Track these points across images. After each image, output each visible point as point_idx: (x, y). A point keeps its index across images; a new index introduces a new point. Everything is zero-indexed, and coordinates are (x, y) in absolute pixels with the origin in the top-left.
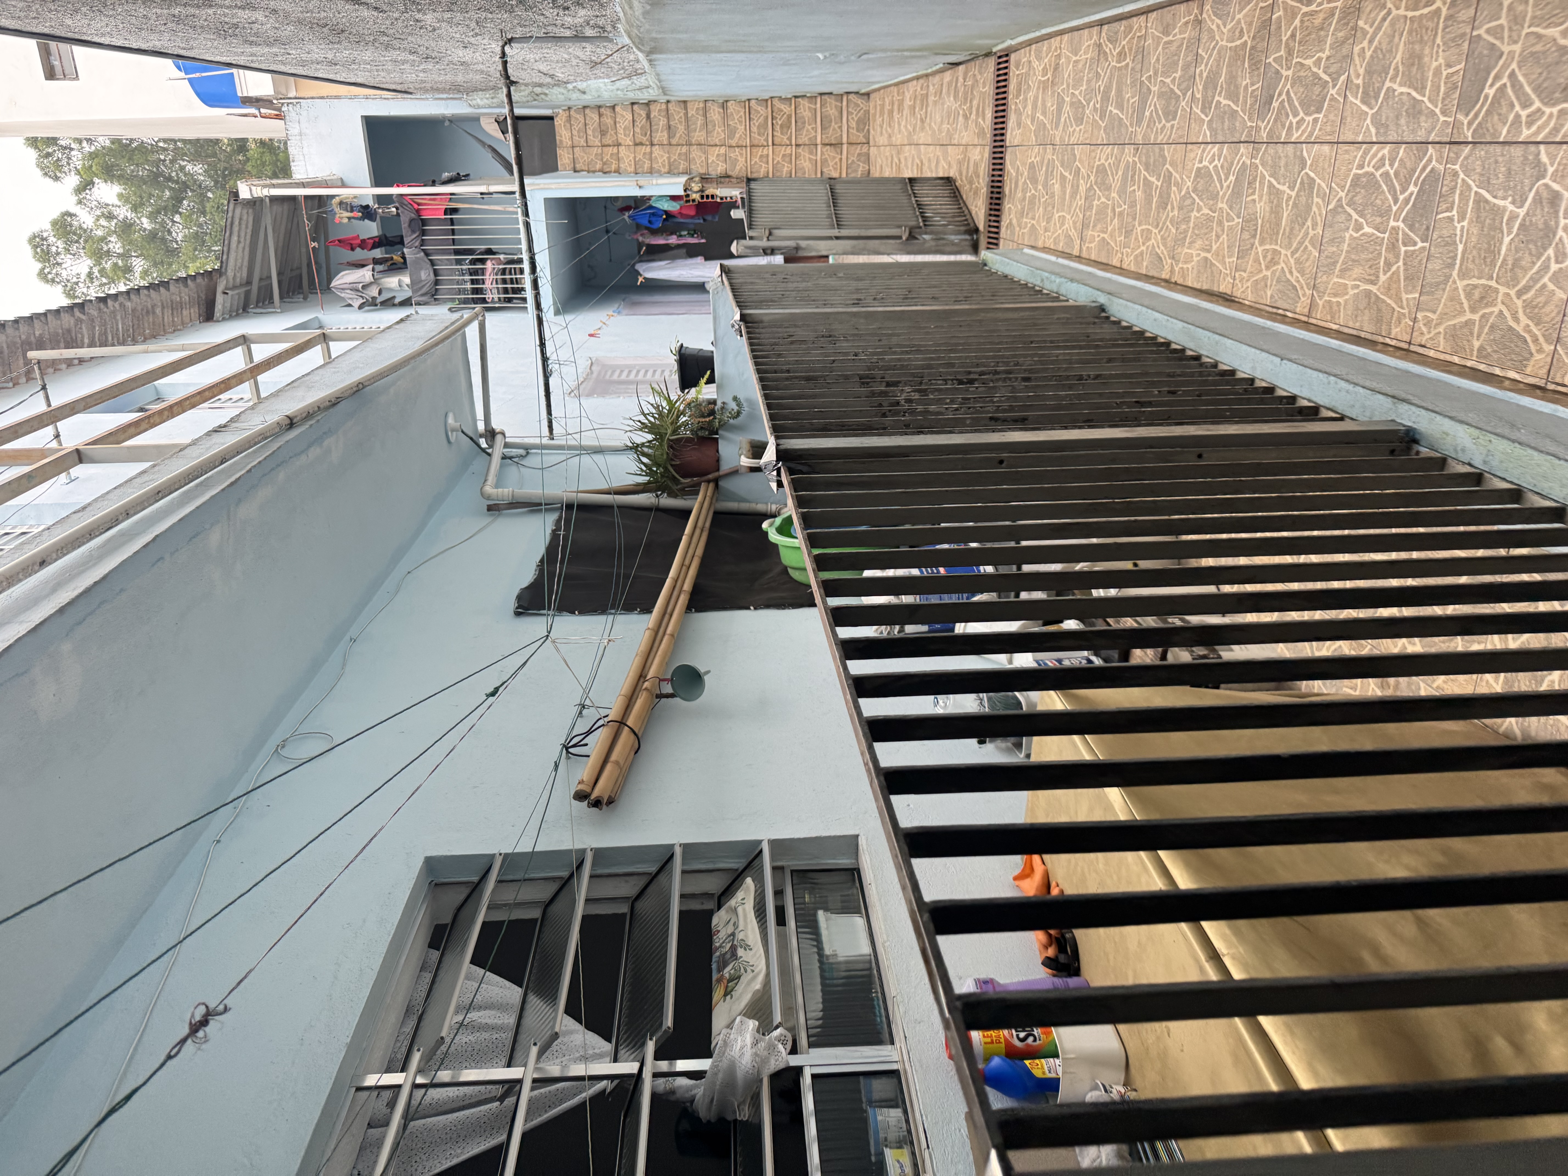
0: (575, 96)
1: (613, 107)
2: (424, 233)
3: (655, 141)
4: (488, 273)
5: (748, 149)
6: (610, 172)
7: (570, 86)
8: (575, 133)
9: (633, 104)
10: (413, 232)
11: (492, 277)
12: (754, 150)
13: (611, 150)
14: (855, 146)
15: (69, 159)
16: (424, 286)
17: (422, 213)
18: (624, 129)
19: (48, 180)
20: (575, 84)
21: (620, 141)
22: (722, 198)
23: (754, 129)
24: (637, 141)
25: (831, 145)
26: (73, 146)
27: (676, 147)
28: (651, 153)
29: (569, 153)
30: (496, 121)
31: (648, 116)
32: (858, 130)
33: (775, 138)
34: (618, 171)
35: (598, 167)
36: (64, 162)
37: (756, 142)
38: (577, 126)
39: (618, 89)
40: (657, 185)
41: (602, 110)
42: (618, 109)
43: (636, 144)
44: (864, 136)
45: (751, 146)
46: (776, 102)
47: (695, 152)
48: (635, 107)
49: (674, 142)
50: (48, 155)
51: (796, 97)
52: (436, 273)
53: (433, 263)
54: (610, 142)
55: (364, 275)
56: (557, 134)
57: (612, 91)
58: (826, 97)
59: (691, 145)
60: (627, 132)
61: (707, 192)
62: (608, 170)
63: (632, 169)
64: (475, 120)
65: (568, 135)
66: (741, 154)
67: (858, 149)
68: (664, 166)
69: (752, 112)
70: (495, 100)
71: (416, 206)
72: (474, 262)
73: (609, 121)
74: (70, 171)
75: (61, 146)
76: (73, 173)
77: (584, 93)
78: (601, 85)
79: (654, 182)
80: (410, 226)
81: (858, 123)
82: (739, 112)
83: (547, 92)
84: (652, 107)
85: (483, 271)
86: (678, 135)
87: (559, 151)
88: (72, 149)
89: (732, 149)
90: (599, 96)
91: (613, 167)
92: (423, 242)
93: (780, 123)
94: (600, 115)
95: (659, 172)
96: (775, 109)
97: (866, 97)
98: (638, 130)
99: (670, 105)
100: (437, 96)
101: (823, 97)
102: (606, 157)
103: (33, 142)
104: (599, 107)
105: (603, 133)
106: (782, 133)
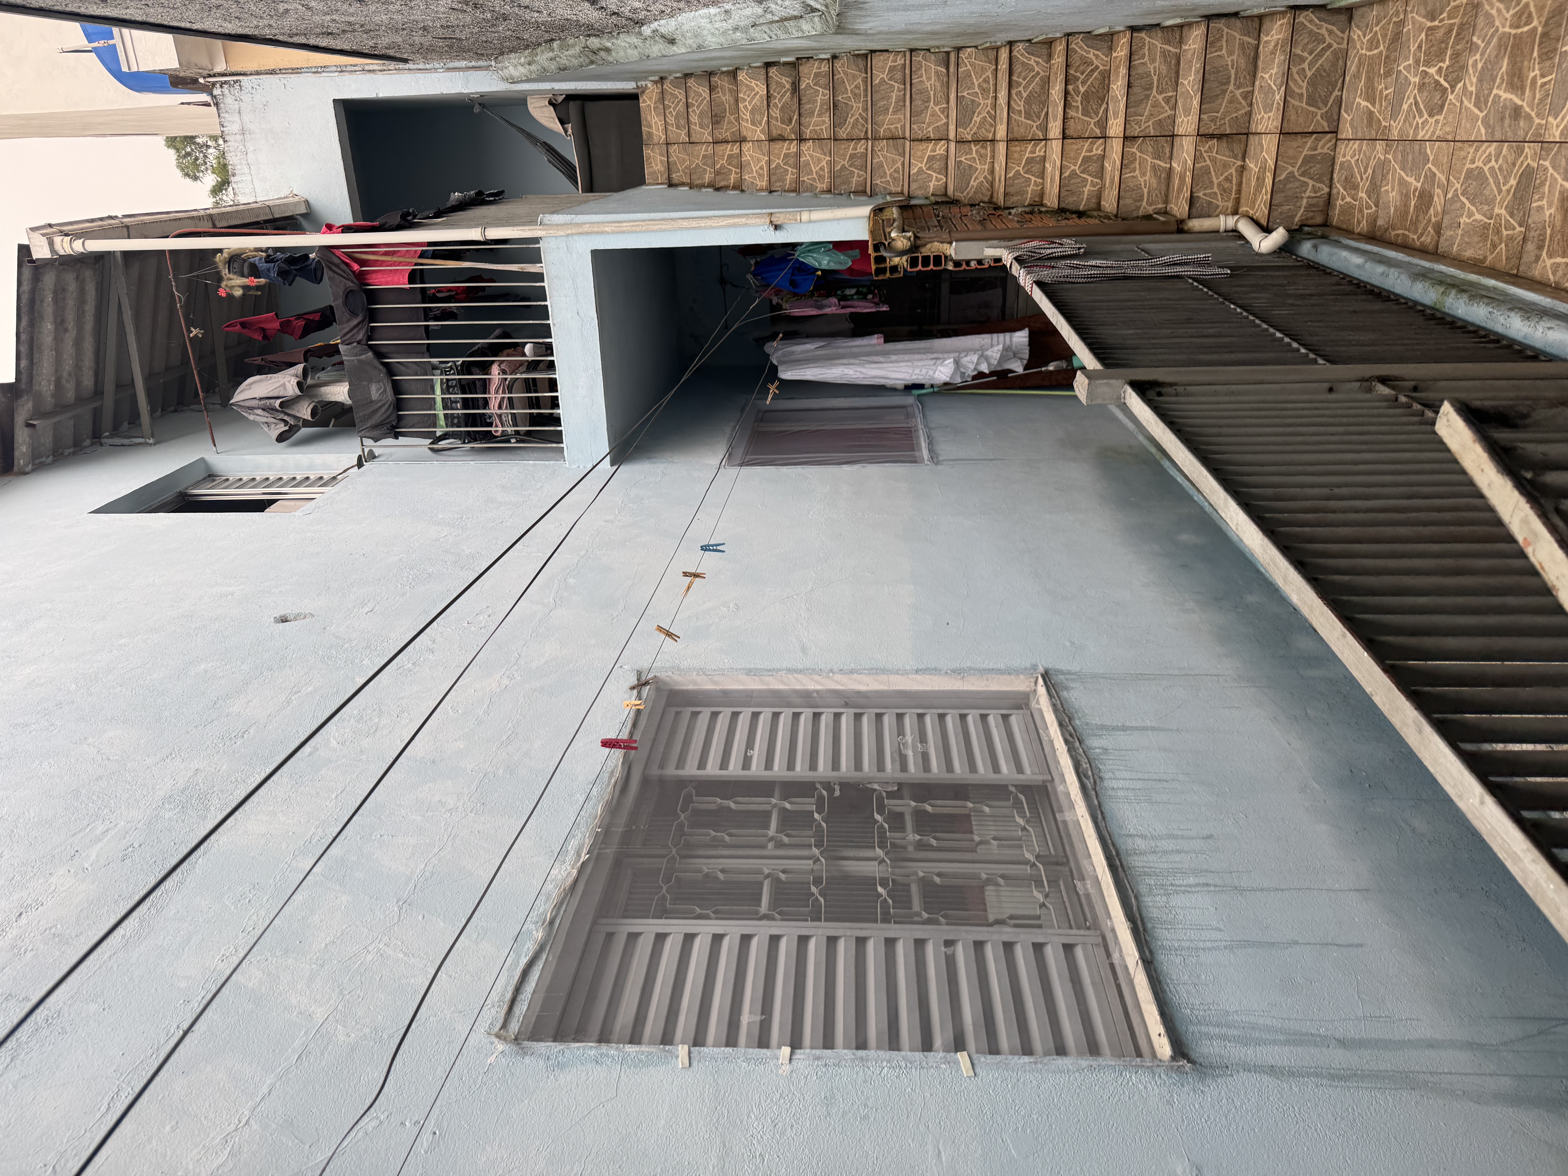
0: (657, 49)
1: (733, 74)
2: (373, 316)
3: (808, 133)
4: (493, 388)
5: (1002, 147)
6: (726, 188)
7: (647, 30)
8: (671, 120)
9: (768, 65)
10: (354, 314)
11: (500, 396)
12: (1016, 148)
13: (730, 149)
14: (1300, 140)
15: (205, 157)
16: (376, 410)
17: (372, 279)
18: (752, 112)
19: (188, 180)
20: (655, 25)
21: (745, 133)
22: (957, 264)
23: (1019, 105)
24: (775, 133)
25: (1220, 137)
26: (209, 143)
27: (846, 143)
28: (799, 154)
29: (661, 155)
30: (551, 103)
31: (795, 87)
32: (1311, 101)
33: (1071, 123)
34: (738, 187)
35: (707, 178)
36: (200, 161)
37: (1019, 132)
38: (675, 108)
39: (736, 29)
40: (810, 221)
41: (715, 79)
42: (742, 76)
43: (772, 140)
44: (1326, 116)
45: (1009, 141)
46: (1077, 44)
47: (885, 154)
48: (773, 71)
49: (842, 133)
50: (188, 154)
51: (1133, 29)
52: (397, 388)
53: (390, 370)
54: (728, 135)
55: (284, 385)
56: (644, 123)
57: (725, 33)
58: (1220, 24)
59: (875, 139)
60: (758, 117)
61: (926, 251)
62: (723, 184)
63: (764, 184)
64: (519, 102)
65: (661, 124)
66: (982, 156)
67: (1307, 147)
68: (821, 178)
69: (1018, 68)
70: (533, 67)
71: (356, 267)
72: (467, 368)
73: (725, 98)
74: (207, 169)
75: (198, 144)
76: (209, 172)
77: (672, 42)
78: (704, 22)
79: (805, 216)
80: (346, 303)
81: (1313, 83)
82: (983, 70)
83: (609, 45)
84: (804, 69)
85: (484, 386)
86: (850, 120)
87: (647, 152)
88: (208, 147)
89: (966, 146)
90: (699, 47)
91: (733, 178)
92: (372, 334)
93: (1082, 90)
94: (712, 89)
95: (811, 189)
96: (1075, 61)
97: (1343, 18)
98: (776, 113)
99: (838, 64)
100: (451, 65)
101: (1214, 25)
102: (721, 162)
103: (172, 142)
104: (710, 74)
105: (716, 120)
106: (1086, 113)
